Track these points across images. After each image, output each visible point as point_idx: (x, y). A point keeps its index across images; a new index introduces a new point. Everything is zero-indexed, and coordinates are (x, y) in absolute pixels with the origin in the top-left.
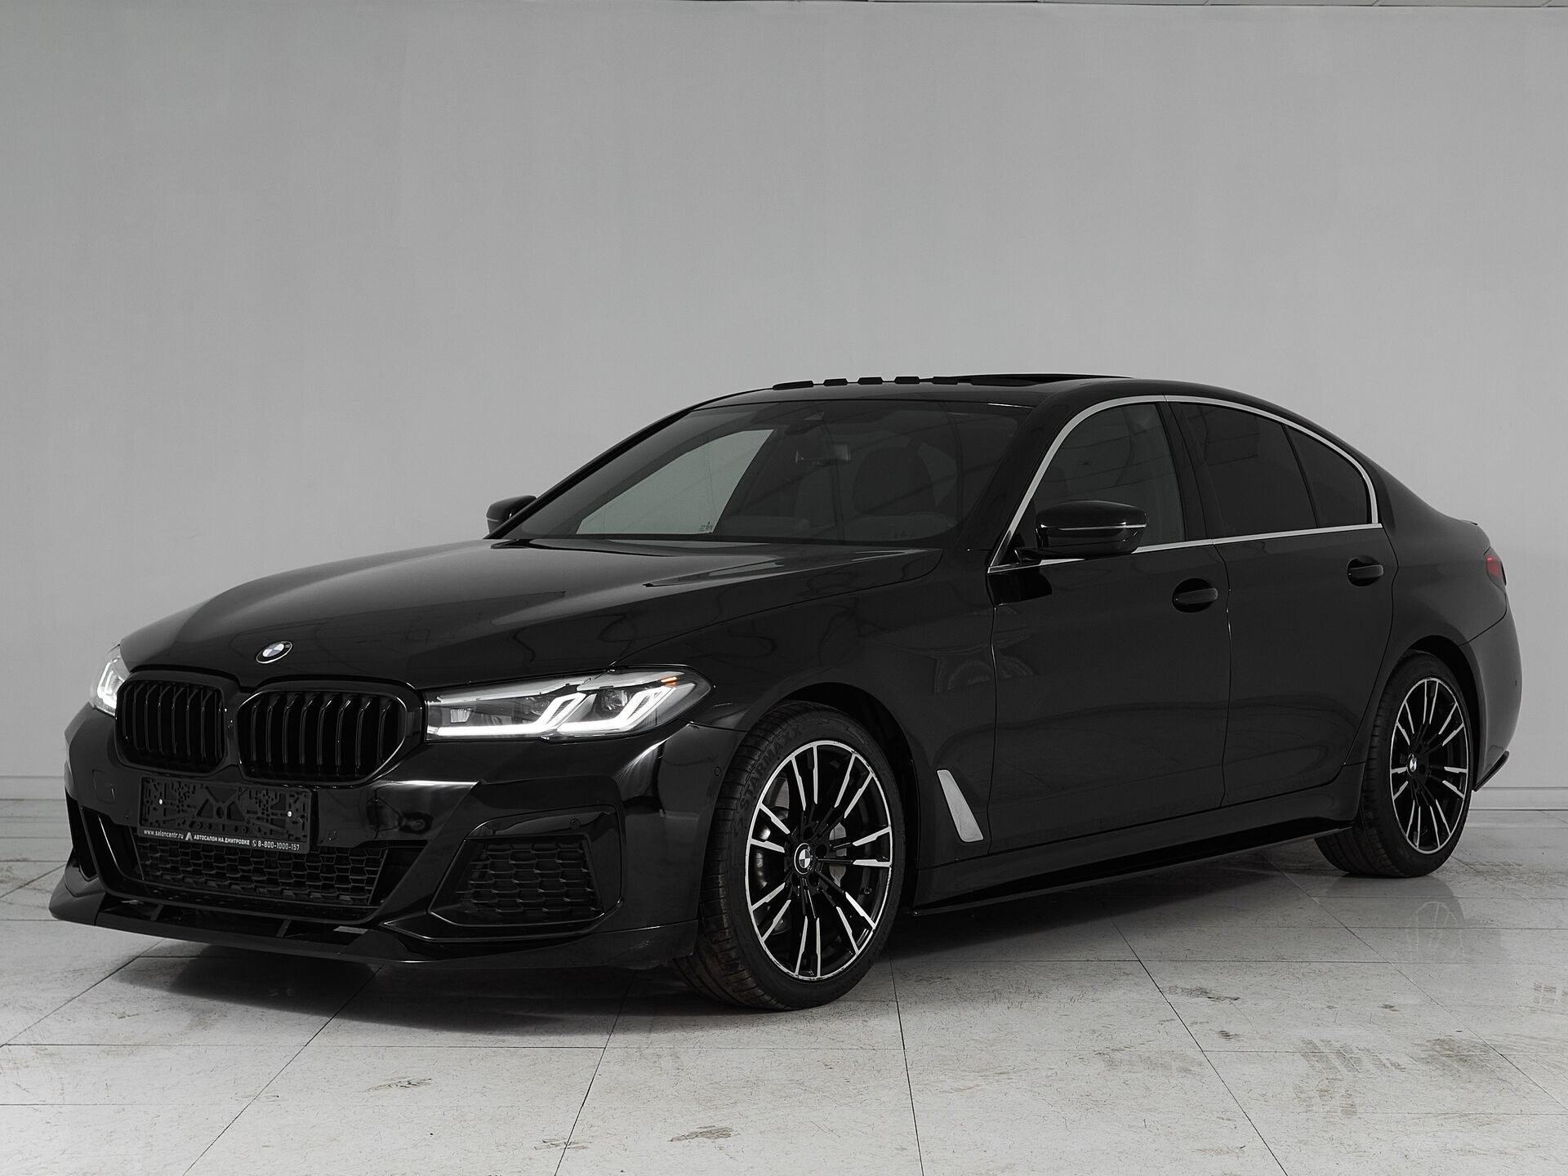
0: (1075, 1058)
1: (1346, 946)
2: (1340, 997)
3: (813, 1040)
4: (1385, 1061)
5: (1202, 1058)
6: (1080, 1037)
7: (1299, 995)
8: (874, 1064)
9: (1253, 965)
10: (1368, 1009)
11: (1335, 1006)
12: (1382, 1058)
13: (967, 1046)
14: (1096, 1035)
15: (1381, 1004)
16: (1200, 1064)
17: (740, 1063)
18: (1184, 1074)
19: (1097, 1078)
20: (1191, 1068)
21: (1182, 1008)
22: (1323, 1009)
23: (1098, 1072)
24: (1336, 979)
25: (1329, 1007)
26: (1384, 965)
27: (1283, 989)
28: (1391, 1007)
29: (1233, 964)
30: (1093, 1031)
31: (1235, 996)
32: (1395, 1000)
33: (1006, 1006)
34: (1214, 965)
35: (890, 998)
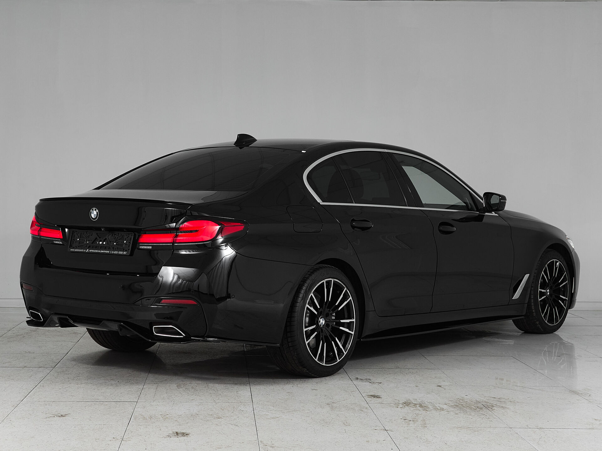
0: (318, 406)
1: (422, 363)
2: (420, 382)
3: (217, 399)
4: (438, 407)
5: (367, 406)
6: (320, 398)
7: (405, 381)
8: (241, 408)
9: (387, 370)
10: (431, 387)
11: (419, 386)
12: (436, 405)
13: (277, 401)
14: (326, 397)
15: (436, 385)
16: (366, 408)
17: (189, 408)
18: (360, 412)
19: (327, 413)
20: (363, 410)
21: (360, 386)
22: (414, 387)
23: (327, 411)
24: (419, 375)
25: (416, 386)
26: (438, 370)
27: (398, 379)
28: (440, 386)
29: (379, 369)
30: (325, 395)
31: (380, 382)
32: (442, 384)
33: (292, 386)
34: (372, 370)
35: (247, 383)
